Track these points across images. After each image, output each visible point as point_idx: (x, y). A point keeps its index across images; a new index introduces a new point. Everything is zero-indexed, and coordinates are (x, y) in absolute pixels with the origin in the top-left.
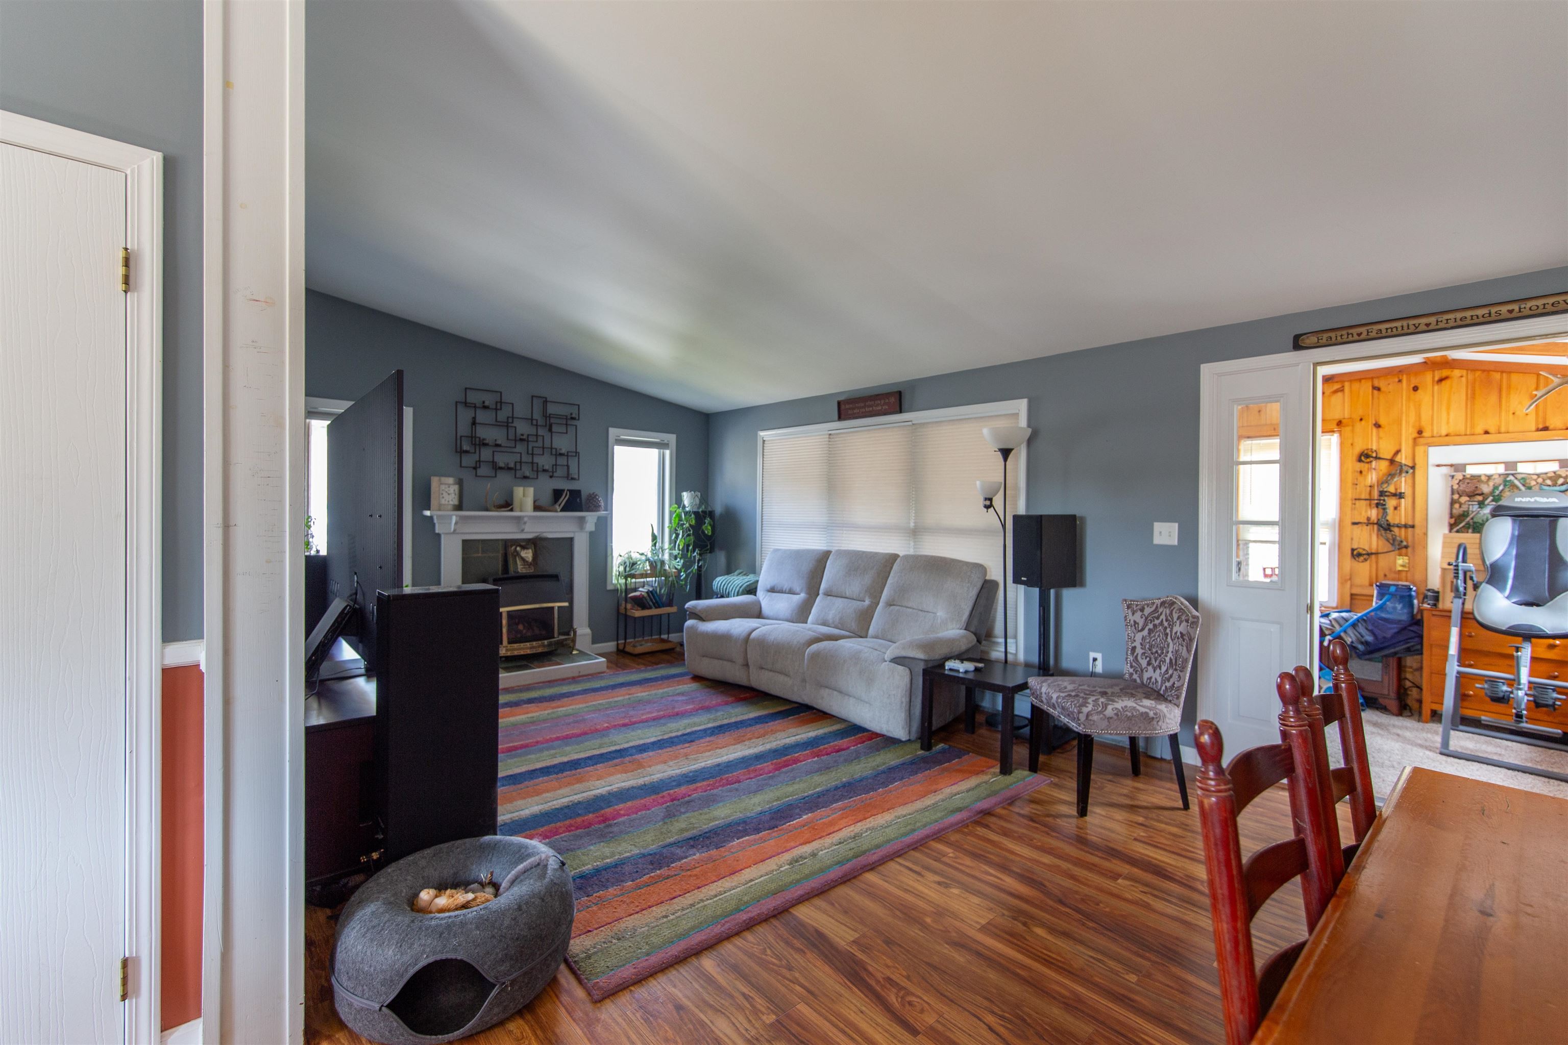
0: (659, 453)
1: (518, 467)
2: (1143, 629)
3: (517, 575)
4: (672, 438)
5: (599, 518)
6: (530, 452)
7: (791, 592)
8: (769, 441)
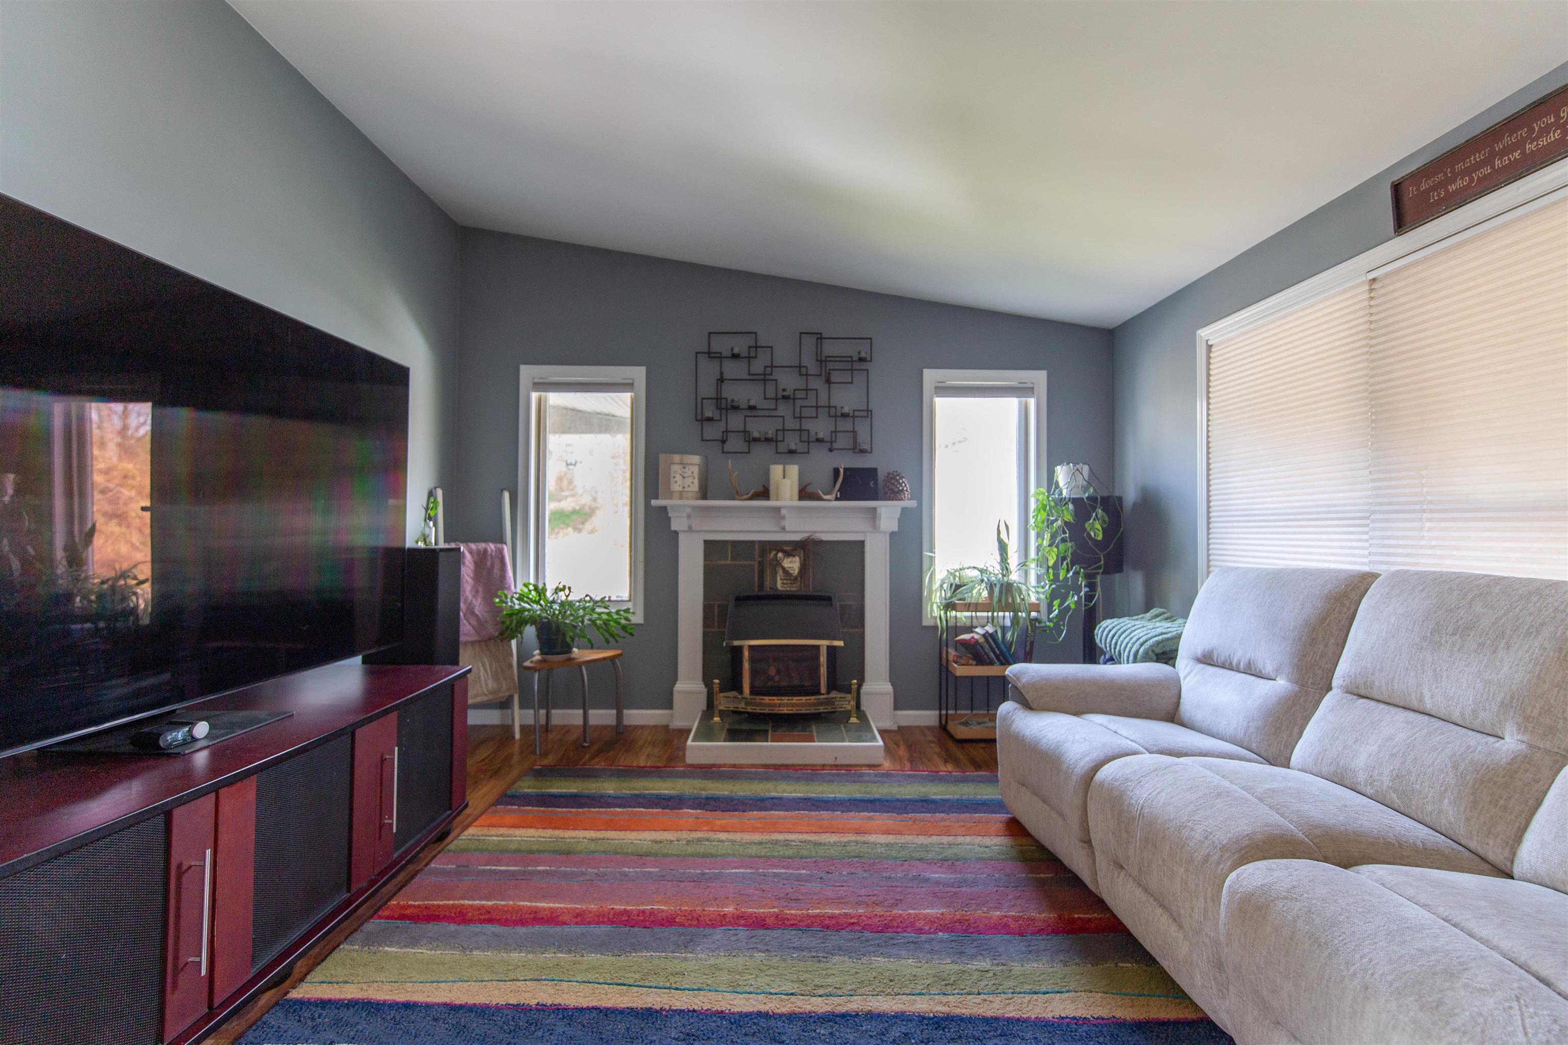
0: (1020, 403)
1: (780, 438)
3: (776, 593)
4: (1039, 378)
5: (904, 510)
6: (797, 415)
8: (1219, 344)
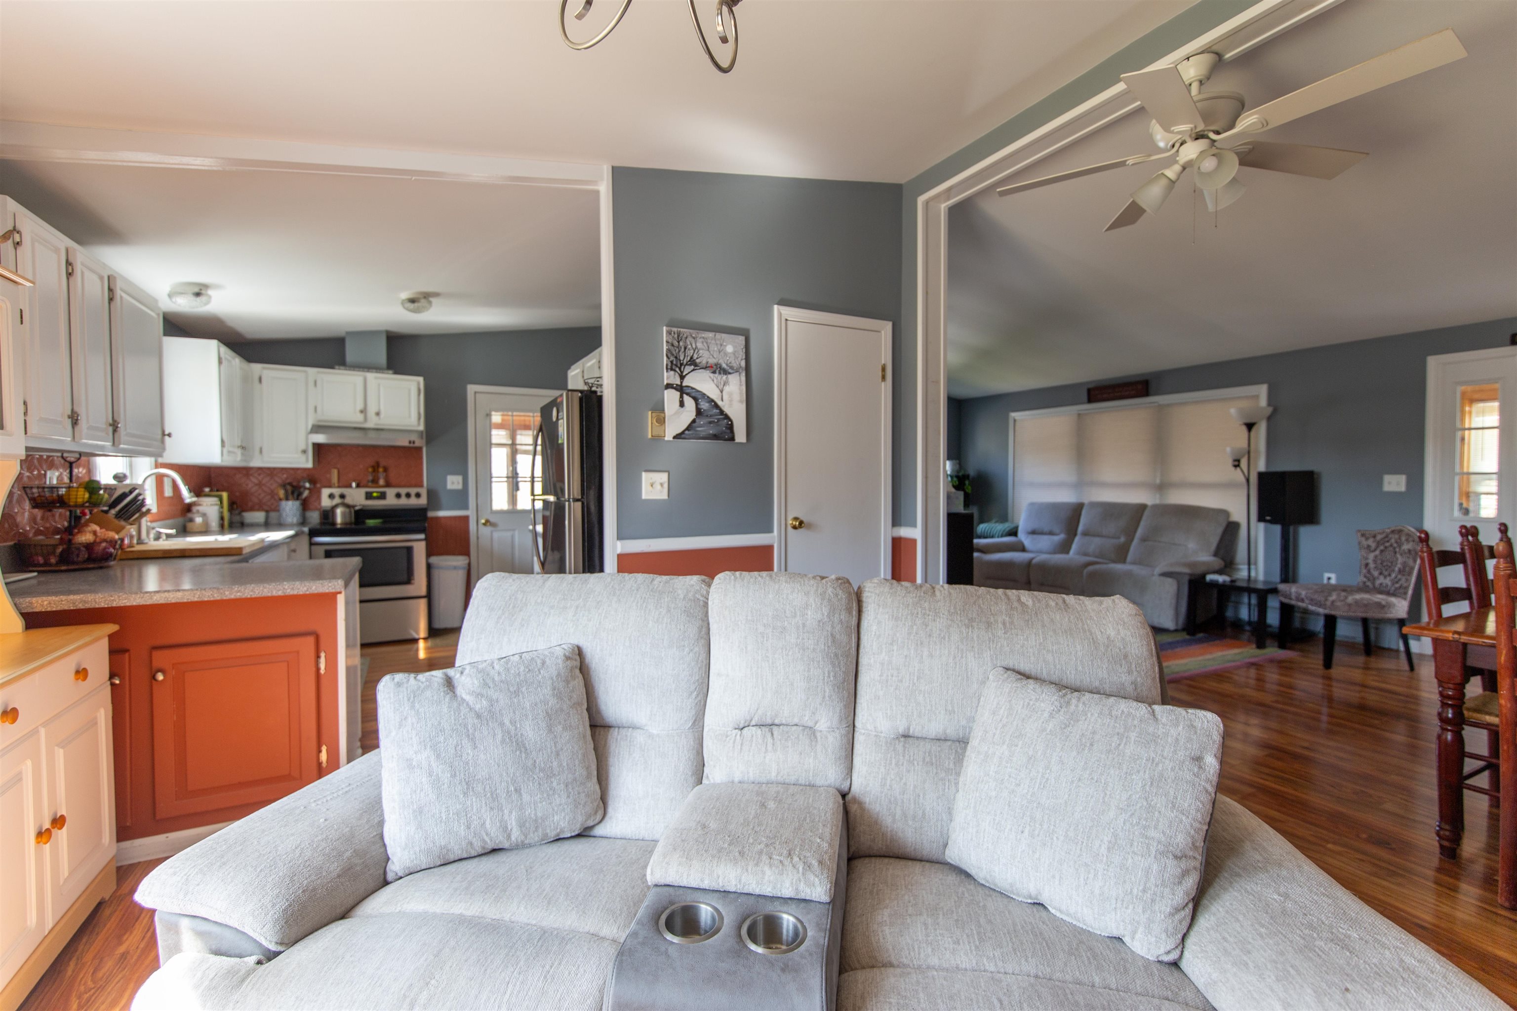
2: (1375, 550)
7: (1051, 533)
8: (1020, 420)
